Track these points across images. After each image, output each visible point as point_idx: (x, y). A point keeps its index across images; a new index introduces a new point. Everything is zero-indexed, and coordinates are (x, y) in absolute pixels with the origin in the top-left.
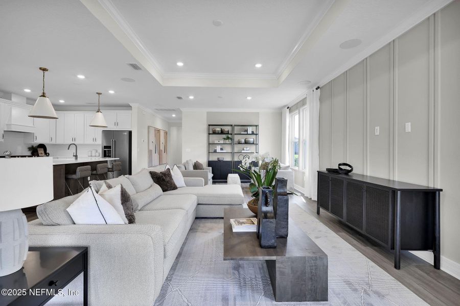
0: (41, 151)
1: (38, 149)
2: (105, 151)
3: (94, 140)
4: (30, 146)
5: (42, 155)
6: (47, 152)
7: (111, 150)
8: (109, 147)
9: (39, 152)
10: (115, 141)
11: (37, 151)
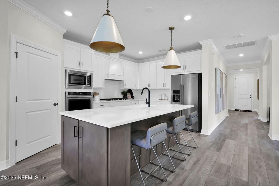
0: (129, 95)
1: (127, 93)
2: (174, 96)
3: (164, 85)
4: (123, 91)
5: (129, 98)
6: (133, 96)
7: (180, 94)
8: (178, 92)
9: (128, 96)
10: (183, 85)
11: (127, 95)
